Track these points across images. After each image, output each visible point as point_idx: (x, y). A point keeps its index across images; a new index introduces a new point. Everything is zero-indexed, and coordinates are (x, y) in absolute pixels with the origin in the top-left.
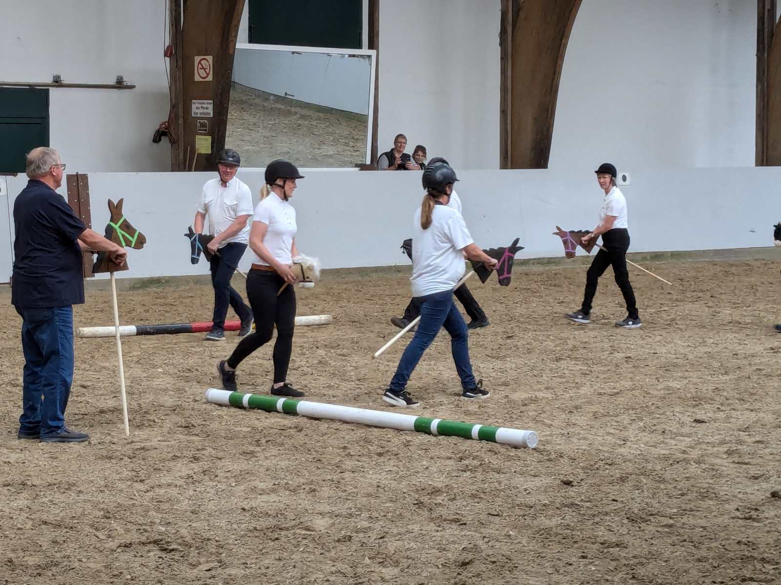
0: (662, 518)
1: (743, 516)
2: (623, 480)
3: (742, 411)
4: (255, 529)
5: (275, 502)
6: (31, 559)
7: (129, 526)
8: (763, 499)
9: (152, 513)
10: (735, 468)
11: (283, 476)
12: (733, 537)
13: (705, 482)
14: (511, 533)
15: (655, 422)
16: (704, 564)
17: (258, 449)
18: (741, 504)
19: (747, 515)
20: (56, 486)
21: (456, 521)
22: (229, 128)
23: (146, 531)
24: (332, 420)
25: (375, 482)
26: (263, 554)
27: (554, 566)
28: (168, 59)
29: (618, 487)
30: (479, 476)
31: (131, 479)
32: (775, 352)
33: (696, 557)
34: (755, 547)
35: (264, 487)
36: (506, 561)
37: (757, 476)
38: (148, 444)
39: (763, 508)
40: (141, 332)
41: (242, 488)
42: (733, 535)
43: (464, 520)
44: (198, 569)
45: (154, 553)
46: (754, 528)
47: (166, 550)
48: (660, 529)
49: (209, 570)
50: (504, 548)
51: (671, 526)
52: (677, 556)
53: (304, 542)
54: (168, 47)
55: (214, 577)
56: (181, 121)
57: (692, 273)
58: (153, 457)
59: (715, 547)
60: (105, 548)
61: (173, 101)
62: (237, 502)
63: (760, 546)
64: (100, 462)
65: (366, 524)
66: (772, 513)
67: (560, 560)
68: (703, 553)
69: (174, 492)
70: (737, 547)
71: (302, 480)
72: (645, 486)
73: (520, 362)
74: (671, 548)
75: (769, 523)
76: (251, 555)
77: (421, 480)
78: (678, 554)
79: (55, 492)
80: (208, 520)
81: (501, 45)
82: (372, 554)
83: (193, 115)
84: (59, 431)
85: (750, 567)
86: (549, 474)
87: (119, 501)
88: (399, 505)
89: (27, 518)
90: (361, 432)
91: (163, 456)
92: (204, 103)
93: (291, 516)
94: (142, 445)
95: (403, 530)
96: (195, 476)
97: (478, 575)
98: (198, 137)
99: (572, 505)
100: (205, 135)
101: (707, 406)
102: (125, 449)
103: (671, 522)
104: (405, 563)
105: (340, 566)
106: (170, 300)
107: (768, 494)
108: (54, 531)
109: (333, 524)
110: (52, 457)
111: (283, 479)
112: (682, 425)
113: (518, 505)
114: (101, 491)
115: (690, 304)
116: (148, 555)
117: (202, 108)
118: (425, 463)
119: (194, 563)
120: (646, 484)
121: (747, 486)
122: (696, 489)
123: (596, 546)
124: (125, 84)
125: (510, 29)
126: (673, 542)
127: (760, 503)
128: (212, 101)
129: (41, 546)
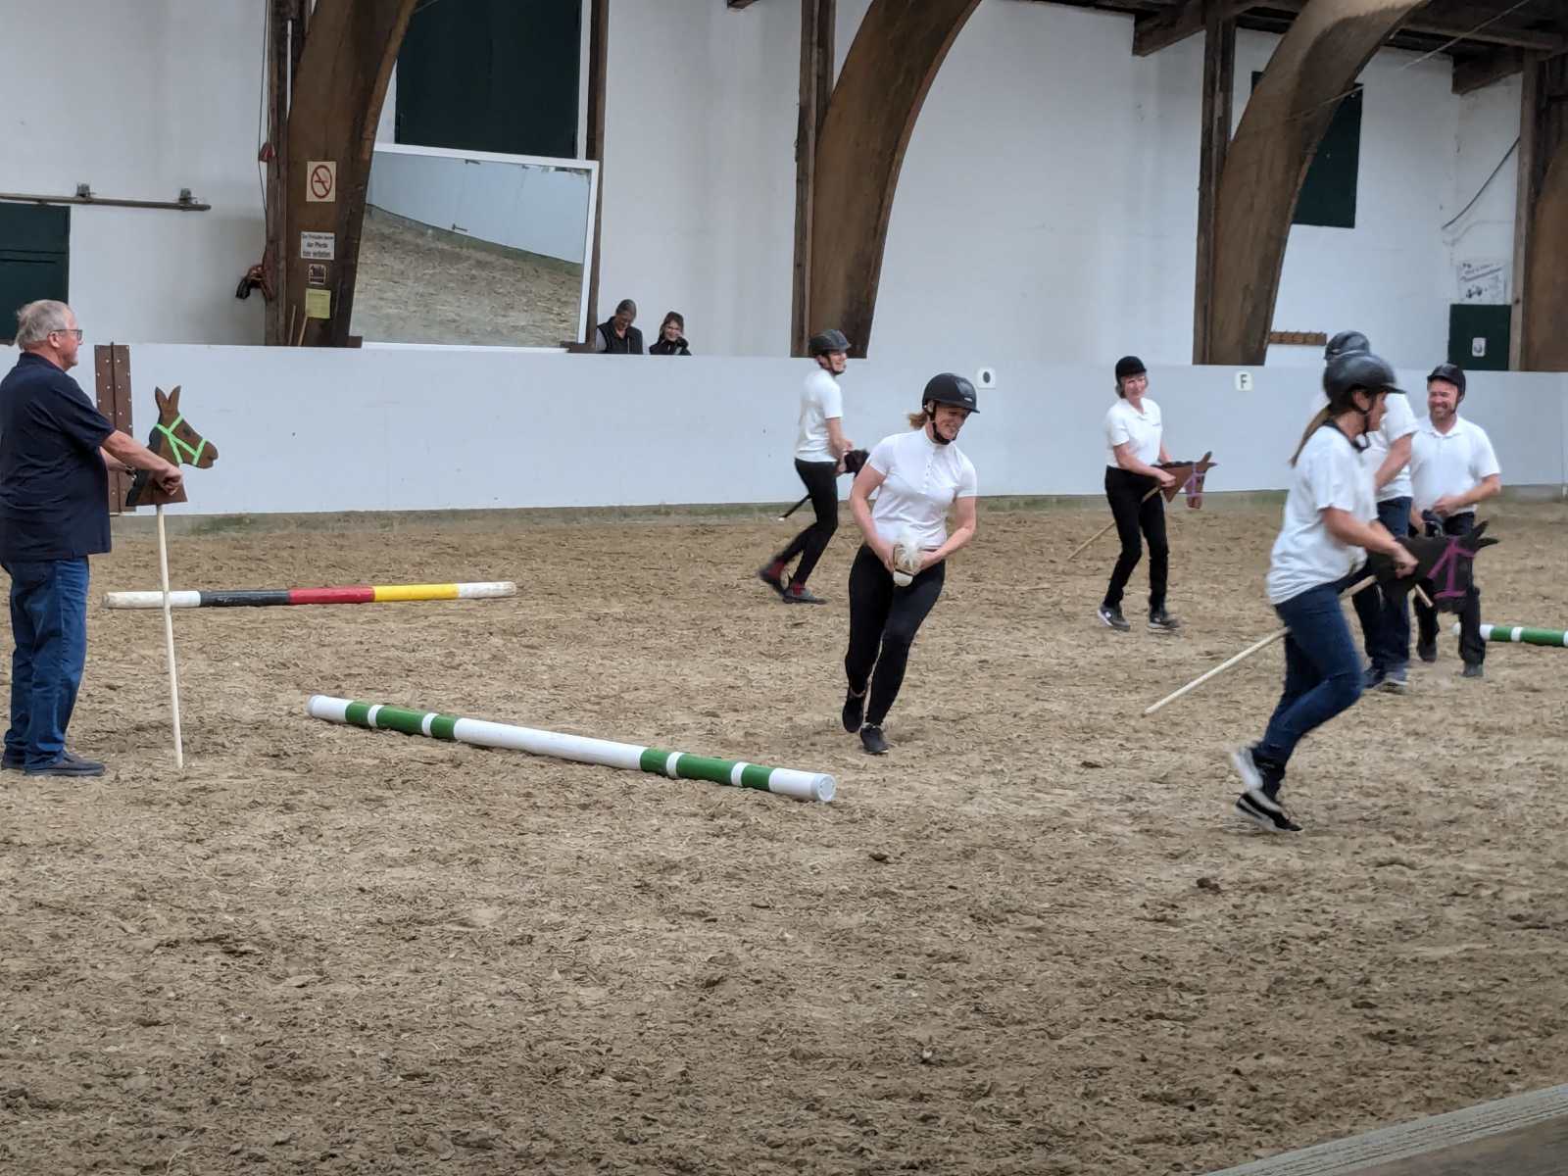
0: (1025, 917)
1: (1152, 917)
2: (967, 854)
3: (1158, 750)
4: (379, 921)
5: (413, 879)
6: (16, 962)
7: (177, 913)
8: (1184, 891)
9: (214, 893)
10: (1144, 840)
11: (428, 838)
12: (1135, 950)
13: (1095, 862)
14: (787, 935)
15: (1021, 764)
16: (1089, 990)
17: (389, 793)
18: (1150, 897)
19: (1159, 915)
20: (60, 847)
21: (700, 915)
22: (361, 279)
23: (202, 921)
24: (510, 750)
25: (574, 852)
26: (390, 962)
27: (852, 990)
28: (264, 165)
29: (959, 867)
30: (740, 844)
31: (183, 838)
32: (1212, 659)
33: (1076, 979)
34: (1169, 966)
35: (396, 855)
36: (777, 980)
37: (1176, 853)
38: (212, 782)
39: (1184, 904)
40: (208, 603)
41: (362, 855)
42: (1136, 946)
43: (713, 913)
44: (286, 983)
45: (215, 958)
46: (1167, 935)
47: (233, 952)
48: (1022, 934)
49: (303, 986)
50: (776, 960)
51: (1039, 930)
52: (1046, 978)
53: (457, 944)
54: (265, 145)
55: (309, 997)
56: (282, 265)
58: (219, 804)
59: (1108, 964)
60: (135, 948)
61: (271, 234)
62: (351, 878)
63: (1176, 964)
64: (132, 808)
65: (556, 917)
66: (1198, 913)
67: (863, 980)
68: (1088, 973)
69: (250, 859)
70: (1140, 965)
71: (458, 846)
72: (1002, 866)
73: (812, 664)
74: (1039, 966)
75: (1194, 928)
76: (371, 963)
77: (646, 848)
78: (1048, 973)
79: (57, 856)
80: (303, 907)
81: (797, 159)
82: (566, 965)
83: (302, 257)
84: (55, 759)
85: (1161, 997)
86: (852, 844)
87: (162, 872)
88: (611, 889)
89: (11, 896)
90: (555, 771)
91: (235, 802)
92: (320, 238)
93: (438, 901)
94: (203, 784)
95: (616, 929)
96: (285, 836)
97: (732, 1002)
98: (309, 291)
99: (886, 892)
100: (320, 288)
101: (1104, 742)
102: (175, 789)
103: (1040, 923)
104: (616, 980)
105: (513, 983)
106: (257, 553)
107: (1193, 883)
108: (54, 919)
109: (505, 917)
110: (55, 800)
111: (428, 842)
112: (1064, 770)
113: (800, 892)
114: (133, 856)
115: (1084, 579)
116: (206, 959)
117: (318, 246)
118: (655, 821)
119: (279, 975)
120: (1003, 863)
121: (1161, 869)
122: (1081, 872)
123: (922, 959)
124: (193, 202)
125: (812, 134)
126: (1042, 955)
127: (1180, 897)
128: (332, 235)
129: (31, 942)
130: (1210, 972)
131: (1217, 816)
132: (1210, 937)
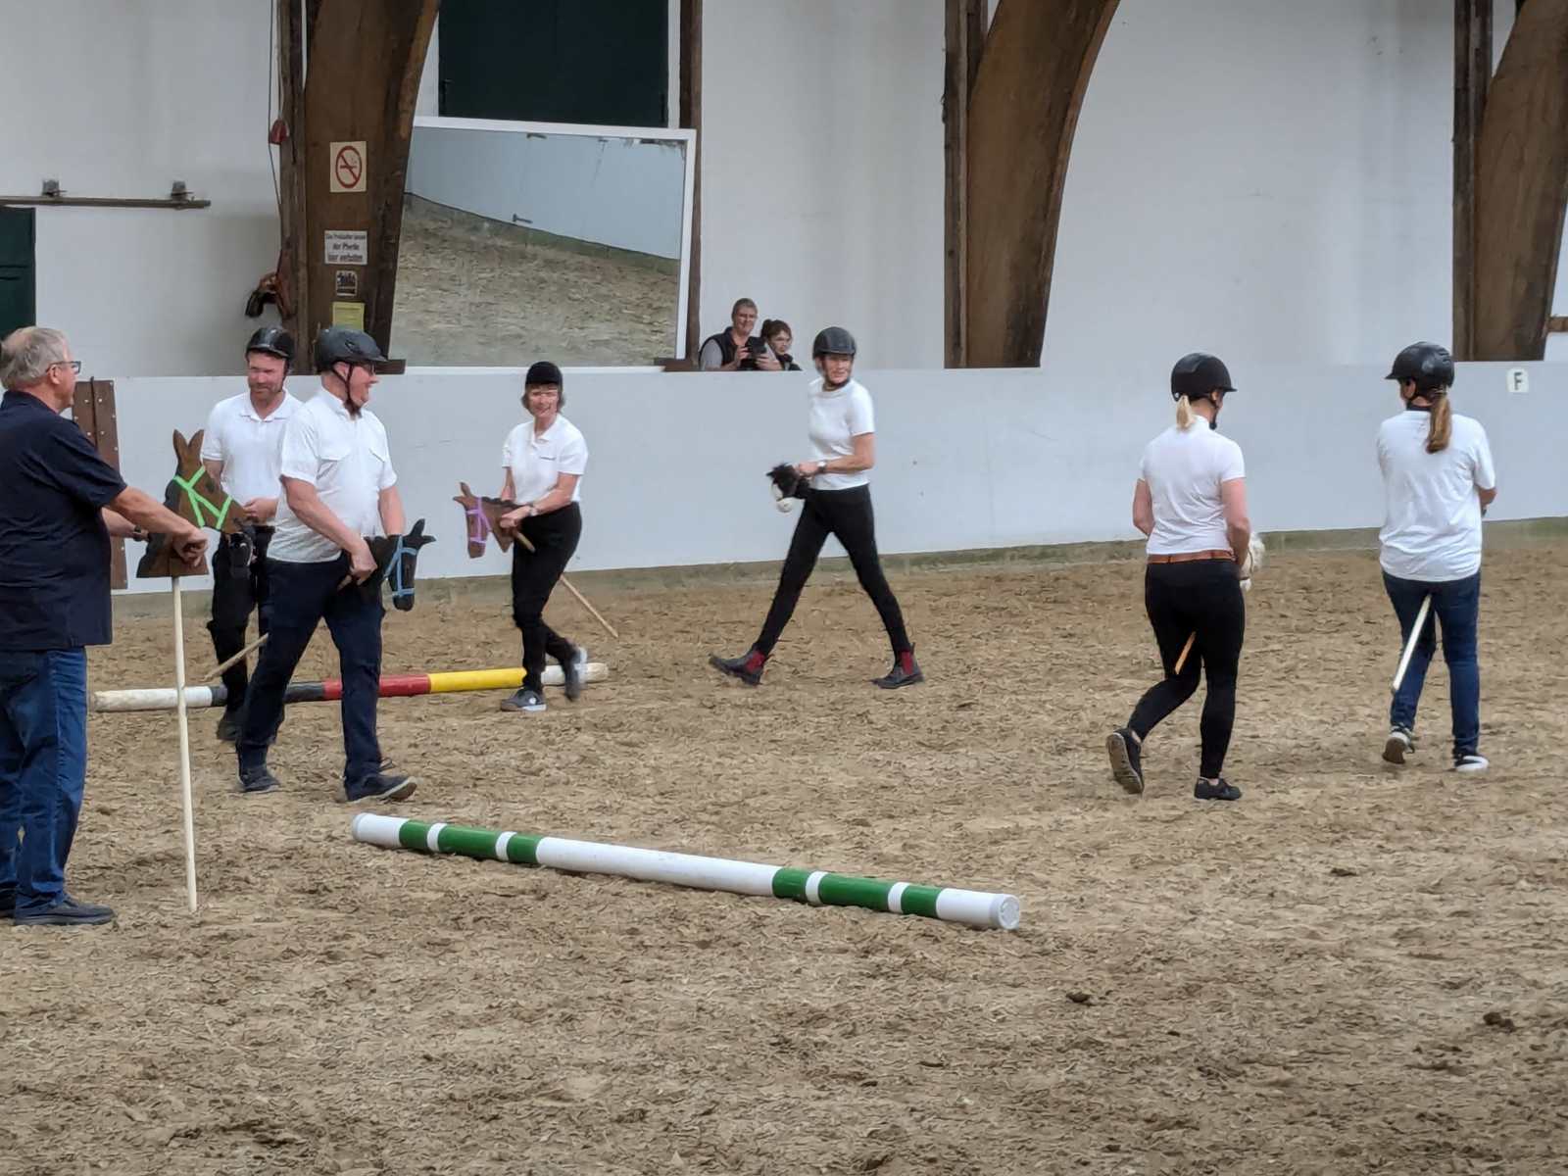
0: (1270, 1069)
1: (1429, 1063)
2: (1190, 991)
3: (1427, 850)
4: (451, 1097)
5: (491, 1042)
7: (196, 1094)
8: (1468, 1029)
9: (242, 1067)
10: (1414, 966)
11: (508, 990)
12: (1409, 1106)
13: (1353, 995)
14: (966, 1100)
15: (1254, 874)
16: (1352, 1160)
17: (457, 935)
18: (1426, 1039)
19: (1437, 1062)
20: (46, 1015)
21: (857, 1077)
22: (402, 288)
23: (229, 1104)
24: (607, 875)
25: (693, 1002)
26: (466, 1149)
27: (1050, 1166)
28: (276, 148)
29: (1181, 1007)
30: (903, 985)
31: (200, 999)
32: (1493, 733)
33: (1335, 1146)
34: (1453, 1126)
35: (469, 1013)
36: (956, 1157)
37: (1456, 981)
38: (234, 927)
39: (1469, 1047)
41: (425, 1014)
42: (1410, 1102)
43: (872, 1075)
45: (246, 1149)
46: (1448, 1086)
47: (270, 1141)
48: (1264, 1091)
50: (954, 1132)
51: (1284, 1084)
52: (1297, 1146)
53: (550, 1123)
54: (277, 122)
56: (303, 273)
57: (1330, 576)
58: (246, 955)
59: (1376, 1126)
60: (145, 1140)
61: (288, 235)
62: (413, 1043)
63: (1461, 1122)
64: (137, 964)
65: (674, 1086)
66: (1488, 1057)
67: (1066, 1155)
68: (1350, 1138)
69: (286, 1024)
70: (1416, 1125)
71: (546, 999)
72: (1234, 1005)
73: (984, 755)
74: (1287, 1130)
75: (1481, 1077)
76: (443, 1150)
77: (782, 995)
78: (1299, 1139)
79: (44, 1027)
80: (355, 1081)
81: (945, 120)
82: (688, 1146)
83: (327, 261)
84: (54, 903)
85: (1443, 1165)
86: (1042, 982)
87: (175, 1043)
88: (740, 1046)
90: (666, 900)
91: (265, 951)
92: (349, 237)
93: (523, 1070)
94: (223, 929)
95: (750, 1098)
96: (329, 992)
98: (336, 305)
99: (1090, 1043)
100: (351, 300)
101: (1359, 843)
102: (188, 938)
103: (1287, 1075)
104: (753, 1163)
107: (1479, 1019)
108: (42, 1106)
109: (609, 1087)
110: (38, 956)
111: (510, 995)
112: (1309, 879)
113: (981, 1045)
114: (139, 1024)
115: (1325, 637)
116: (235, 1152)
117: (346, 247)
118: (794, 960)
119: (327, 1168)
120: (1236, 1000)
121: (1438, 1002)
122: (1337, 1009)
123: (1137, 1126)
124: (189, 198)
125: (963, 88)
126: (1291, 1116)
127: (1464, 1037)
128: (364, 233)
129: (15, 1136)
130: (1506, 1132)
131: (1506, 934)
132: (1504, 1087)
